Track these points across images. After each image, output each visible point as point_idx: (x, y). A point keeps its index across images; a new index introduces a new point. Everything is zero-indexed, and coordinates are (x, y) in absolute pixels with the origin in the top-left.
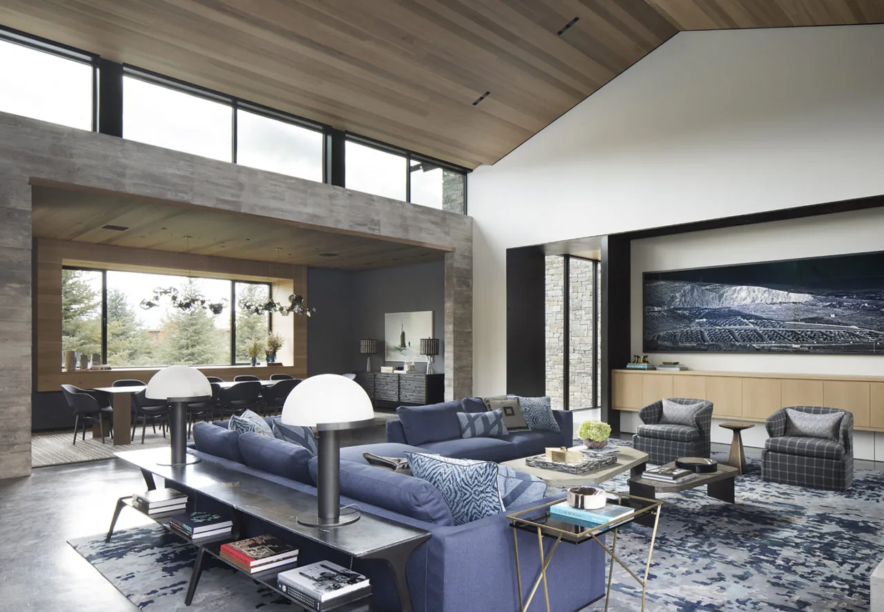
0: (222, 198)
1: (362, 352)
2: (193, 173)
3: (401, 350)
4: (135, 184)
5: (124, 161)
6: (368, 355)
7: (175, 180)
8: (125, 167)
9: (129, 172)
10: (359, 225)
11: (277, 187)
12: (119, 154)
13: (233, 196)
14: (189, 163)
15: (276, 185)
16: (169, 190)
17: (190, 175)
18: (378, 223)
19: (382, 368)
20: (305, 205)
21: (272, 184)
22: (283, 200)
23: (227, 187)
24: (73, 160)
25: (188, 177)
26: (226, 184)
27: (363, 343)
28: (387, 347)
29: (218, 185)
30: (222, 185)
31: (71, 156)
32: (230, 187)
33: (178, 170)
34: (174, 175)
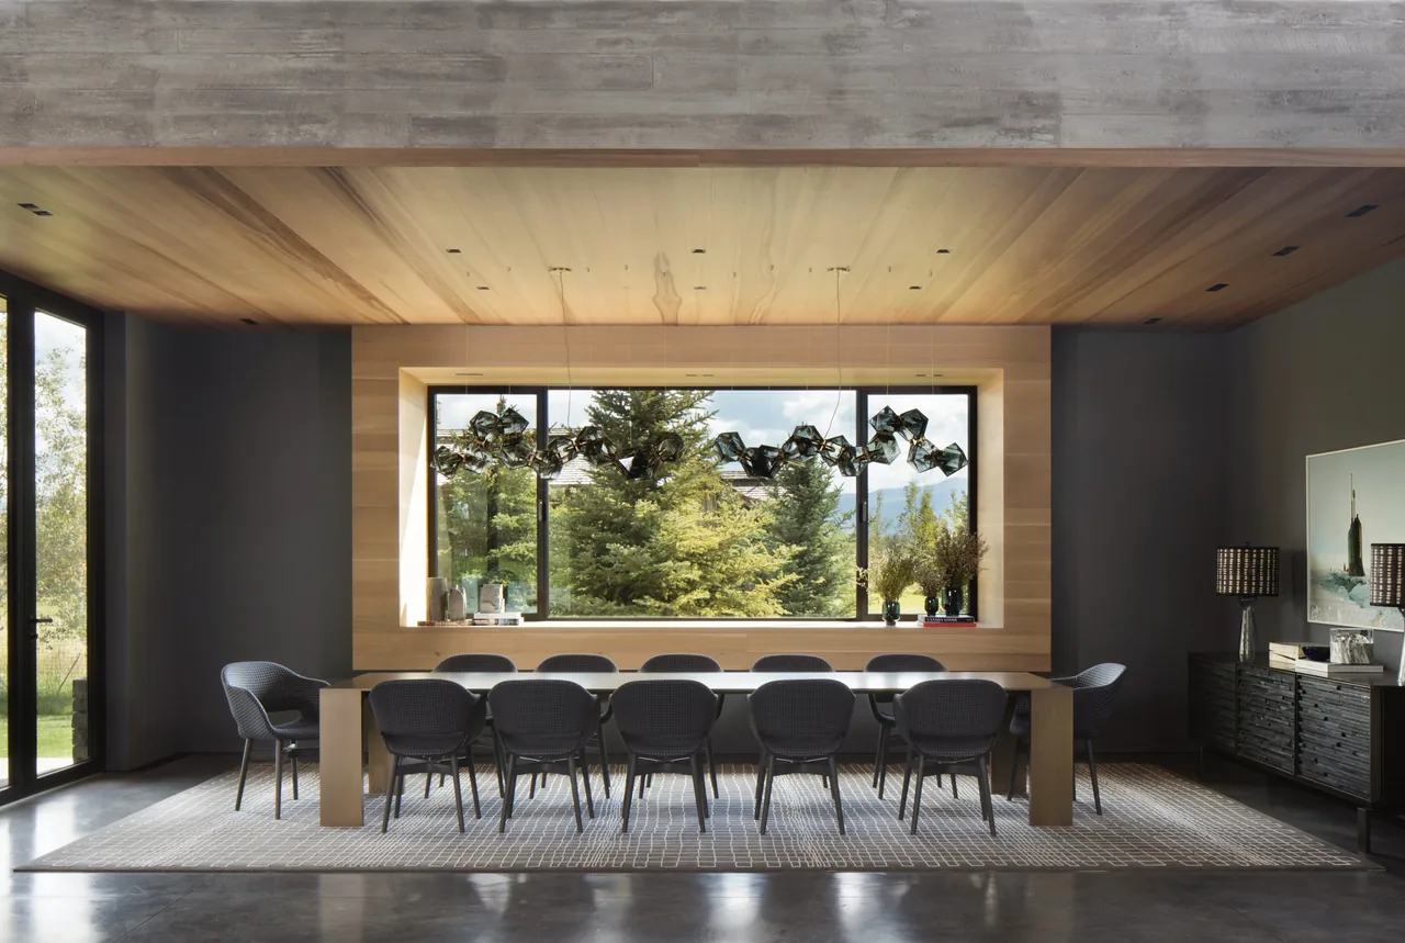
0: (432, 114)
1: (1222, 589)
2: (339, 58)
3: (1349, 585)
4: (179, 120)
5: (150, 62)
6: (1241, 599)
7: (293, 88)
8: (154, 76)
9: (164, 89)
10: (956, 124)
11: (621, 48)
12: (139, 46)
13: (467, 102)
14: (330, 30)
15: (616, 42)
16: (270, 120)
17: (333, 66)
18: (1048, 107)
19: (1272, 646)
20: (729, 88)
21: (601, 42)
22: (644, 85)
23: (448, 77)
24: (27, 86)
25: (328, 71)
26: (445, 69)
27: (1226, 559)
28: (1313, 573)
29: (417, 76)
30: (434, 76)
31: (23, 74)
32: (462, 78)
33: (298, 55)
34: (288, 75)
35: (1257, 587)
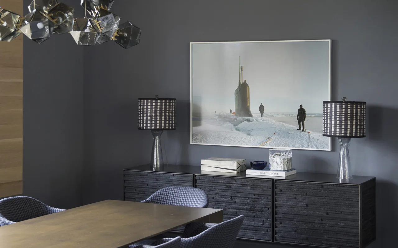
35: (156, 124)
